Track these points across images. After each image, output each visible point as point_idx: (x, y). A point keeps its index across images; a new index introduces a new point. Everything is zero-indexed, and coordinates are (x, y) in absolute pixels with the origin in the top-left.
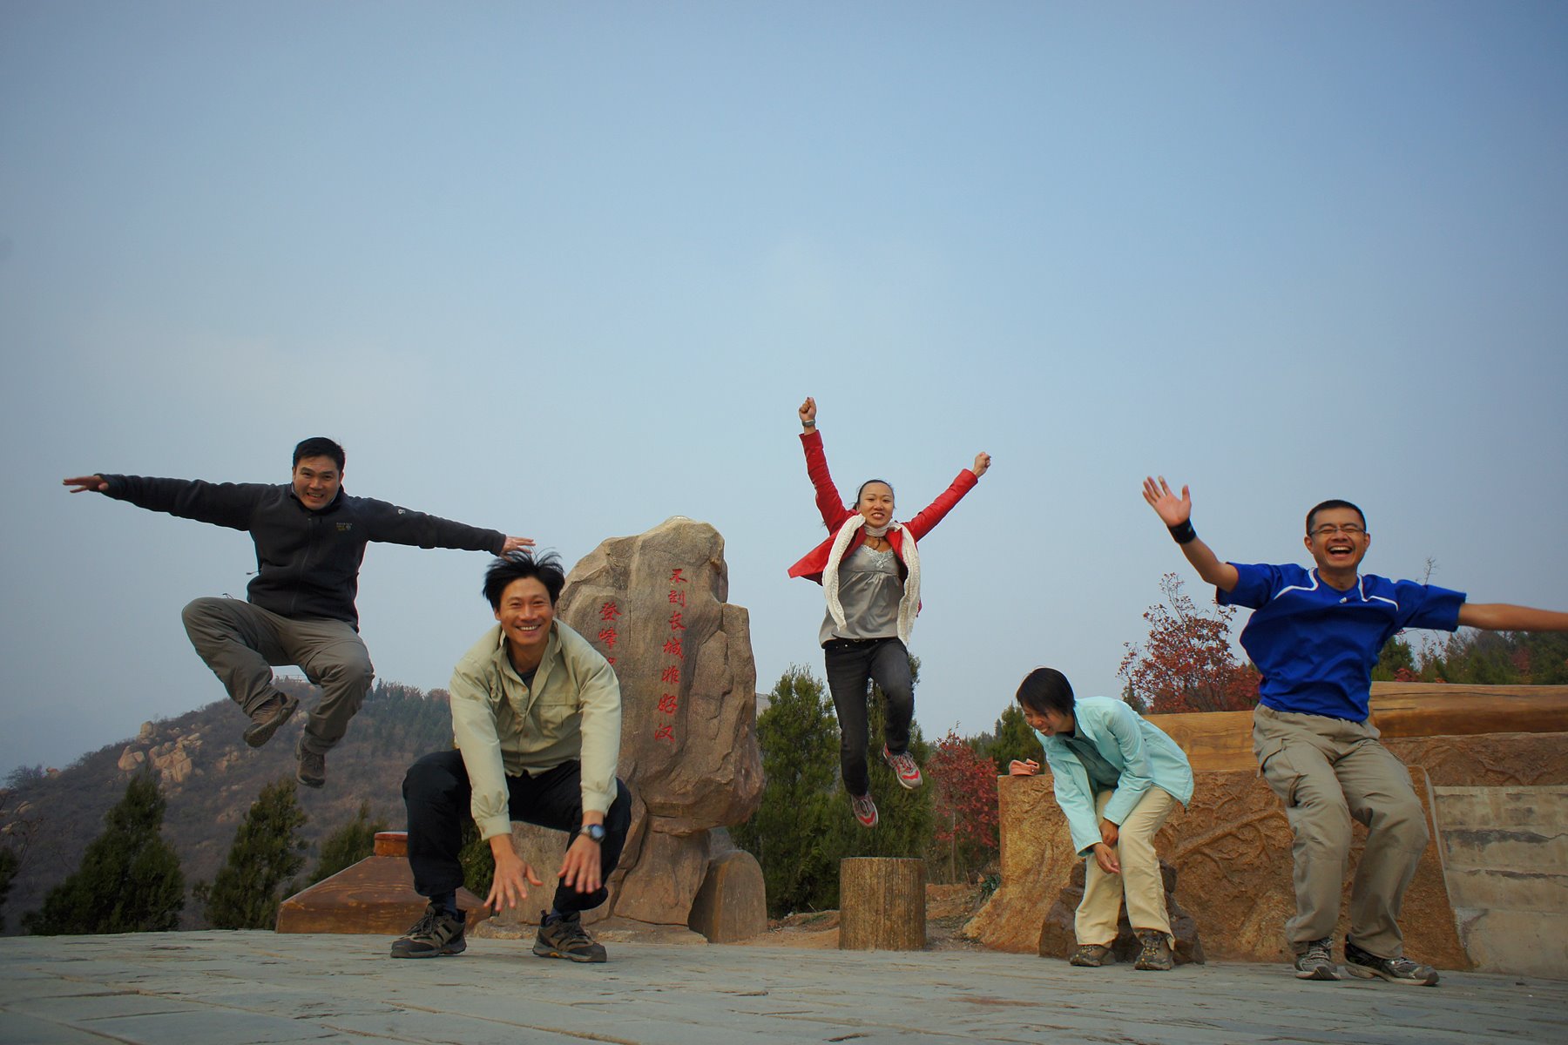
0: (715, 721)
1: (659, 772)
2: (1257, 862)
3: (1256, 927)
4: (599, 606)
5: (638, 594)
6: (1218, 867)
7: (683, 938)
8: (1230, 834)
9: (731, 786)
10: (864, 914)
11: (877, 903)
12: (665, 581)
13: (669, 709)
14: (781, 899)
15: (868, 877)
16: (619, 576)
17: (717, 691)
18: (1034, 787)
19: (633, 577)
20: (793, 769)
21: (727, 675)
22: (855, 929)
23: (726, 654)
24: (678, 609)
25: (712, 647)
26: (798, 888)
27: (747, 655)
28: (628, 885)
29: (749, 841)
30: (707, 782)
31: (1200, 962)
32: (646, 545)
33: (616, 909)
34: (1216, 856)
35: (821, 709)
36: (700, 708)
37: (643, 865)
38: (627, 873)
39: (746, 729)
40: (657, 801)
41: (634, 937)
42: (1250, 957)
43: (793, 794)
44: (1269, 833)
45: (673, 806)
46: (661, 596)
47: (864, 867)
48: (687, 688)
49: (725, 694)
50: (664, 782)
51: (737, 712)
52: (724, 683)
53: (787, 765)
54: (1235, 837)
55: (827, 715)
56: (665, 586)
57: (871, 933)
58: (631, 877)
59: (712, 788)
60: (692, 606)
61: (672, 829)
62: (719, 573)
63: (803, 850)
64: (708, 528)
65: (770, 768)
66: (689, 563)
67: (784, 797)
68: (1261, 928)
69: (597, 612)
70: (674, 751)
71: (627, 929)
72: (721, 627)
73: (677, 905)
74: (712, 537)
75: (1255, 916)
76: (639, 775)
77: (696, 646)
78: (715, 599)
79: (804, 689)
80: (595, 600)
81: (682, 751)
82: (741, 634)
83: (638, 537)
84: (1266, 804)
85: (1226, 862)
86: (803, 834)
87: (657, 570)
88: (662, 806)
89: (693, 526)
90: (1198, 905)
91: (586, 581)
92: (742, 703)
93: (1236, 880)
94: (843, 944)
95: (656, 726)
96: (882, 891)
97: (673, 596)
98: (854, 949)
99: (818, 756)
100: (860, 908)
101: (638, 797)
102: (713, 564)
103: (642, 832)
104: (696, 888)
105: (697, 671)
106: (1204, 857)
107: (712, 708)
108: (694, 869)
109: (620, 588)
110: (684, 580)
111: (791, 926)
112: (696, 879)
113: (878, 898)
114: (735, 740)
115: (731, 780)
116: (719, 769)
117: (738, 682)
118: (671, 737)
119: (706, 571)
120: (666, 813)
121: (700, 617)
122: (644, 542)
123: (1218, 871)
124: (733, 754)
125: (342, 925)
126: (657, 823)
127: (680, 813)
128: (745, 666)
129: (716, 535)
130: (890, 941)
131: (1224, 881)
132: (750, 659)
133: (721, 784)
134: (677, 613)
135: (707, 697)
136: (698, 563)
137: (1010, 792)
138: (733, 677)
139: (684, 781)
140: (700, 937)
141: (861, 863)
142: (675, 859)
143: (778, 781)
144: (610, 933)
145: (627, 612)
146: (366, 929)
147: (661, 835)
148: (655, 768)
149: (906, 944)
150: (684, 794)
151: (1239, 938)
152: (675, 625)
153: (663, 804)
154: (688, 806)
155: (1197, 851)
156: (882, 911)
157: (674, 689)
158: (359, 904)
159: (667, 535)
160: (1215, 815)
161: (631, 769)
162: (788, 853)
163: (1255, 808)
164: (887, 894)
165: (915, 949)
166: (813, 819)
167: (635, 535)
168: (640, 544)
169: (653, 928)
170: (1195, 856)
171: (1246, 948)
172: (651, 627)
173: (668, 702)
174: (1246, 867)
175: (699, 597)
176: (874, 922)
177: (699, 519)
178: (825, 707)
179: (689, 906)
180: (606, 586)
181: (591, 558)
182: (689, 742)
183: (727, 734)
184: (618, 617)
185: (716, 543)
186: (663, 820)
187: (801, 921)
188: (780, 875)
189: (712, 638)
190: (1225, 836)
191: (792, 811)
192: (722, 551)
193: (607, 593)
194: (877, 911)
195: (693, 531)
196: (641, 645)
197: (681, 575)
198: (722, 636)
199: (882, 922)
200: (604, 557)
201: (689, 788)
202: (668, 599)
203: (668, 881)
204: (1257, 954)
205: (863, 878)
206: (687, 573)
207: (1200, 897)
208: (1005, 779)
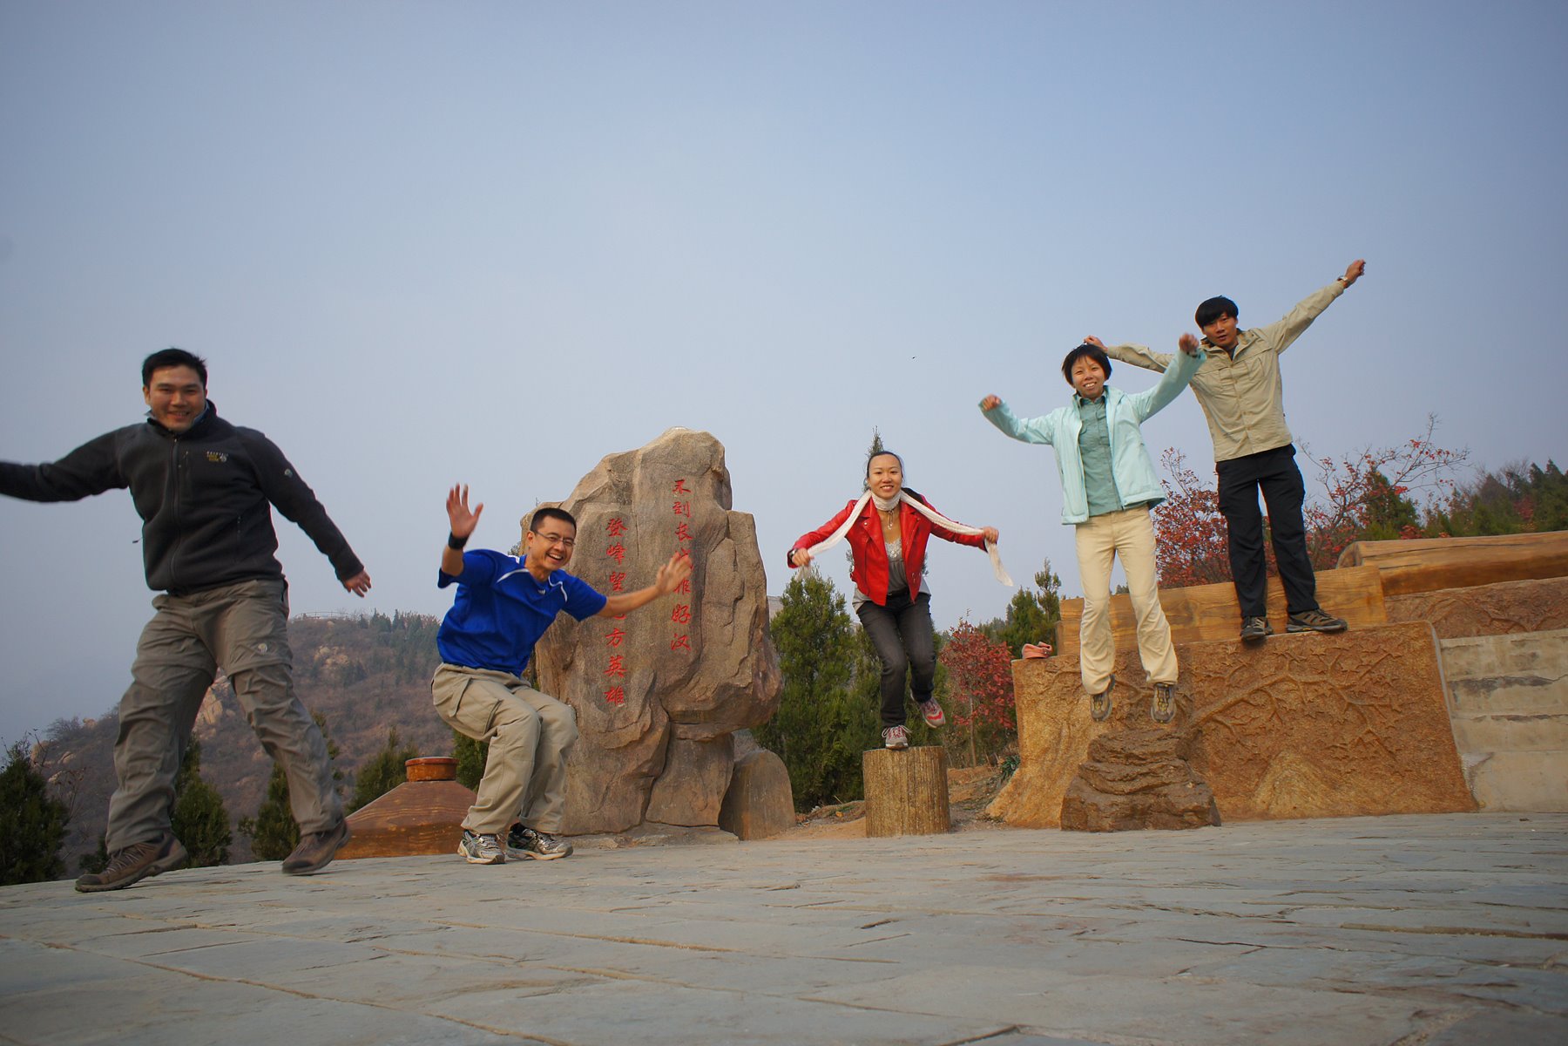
0: (729, 627)
1: (680, 680)
2: (1269, 725)
3: (1271, 787)
4: (605, 522)
5: (643, 508)
6: (1232, 732)
7: (715, 837)
8: (1242, 700)
9: (750, 689)
10: (888, 802)
11: (901, 792)
12: (668, 493)
13: (683, 619)
14: (807, 794)
15: (890, 768)
16: (623, 492)
17: (729, 598)
18: (1048, 668)
19: (636, 491)
20: (810, 668)
21: (738, 582)
22: (881, 817)
23: (735, 561)
24: (684, 520)
25: (720, 556)
26: (823, 782)
27: (756, 560)
28: (657, 791)
29: (772, 741)
30: (725, 687)
31: (1217, 823)
32: (647, 459)
33: (648, 816)
34: (1229, 723)
35: (833, 607)
36: (714, 616)
37: (669, 772)
38: (655, 780)
39: (761, 632)
40: (679, 709)
41: (667, 841)
42: (1265, 816)
43: (811, 692)
44: (1280, 697)
45: (695, 713)
46: (666, 508)
47: (886, 757)
48: (699, 596)
49: (737, 600)
50: (684, 690)
51: (751, 617)
52: (735, 591)
53: (803, 666)
54: (1247, 702)
55: (839, 613)
56: (669, 498)
57: (897, 820)
58: (659, 784)
59: (732, 692)
60: (698, 515)
61: (695, 736)
62: (722, 482)
63: (825, 744)
64: (707, 436)
65: (787, 668)
66: (691, 474)
67: (803, 695)
68: (1275, 788)
69: (603, 529)
70: (691, 660)
71: (659, 833)
72: (728, 534)
73: (706, 807)
74: (712, 445)
75: (1268, 776)
76: (659, 685)
77: (704, 555)
78: (720, 507)
79: (814, 589)
80: (600, 517)
81: (699, 659)
82: (749, 540)
83: (637, 450)
84: (1276, 668)
85: (1238, 727)
86: (824, 730)
87: (659, 483)
88: (684, 714)
89: (692, 436)
90: (1213, 770)
91: (590, 499)
92: (754, 608)
93: (1250, 744)
94: (870, 832)
95: (672, 638)
96: (904, 780)
97: (677, 508)
98: (881, 836)
99: (833, 654)
100: (885, 798)
101: (660, 707)
102: (715, 472)
103: (667, 740)
104: (723, 790)
105: (707, 580)
106: (1218, 724)
107: (726, 615)
108: (720, 771)
109: (624, 503)
110: (687, 490)
111: (819, 818)
112: (722, 781)
113: (902, 786)
114: (750, 645)
115: (750, 683)
116: (736, 674)
117: (748, 588)
118: (687, 646)
119: (709, 480)
120: (687, 720)
121: (706, 526)
122: (644, 455)
123: (1231, 736)
124: (749, 658)
125: (384, 849)
126: (681, 730)
127: (702, 720)
128: (755, 571)
129: (716, 443)
130: (916, 827)
131: (1238, 745)
132: (760, 563)
133: (740, 688)
134: (683, 524)
135: (720, 604)
136: (701, 472)
137: (1024, 675)
138: (744, 583)
139: (703, 690)
140: (732, 836)
141: (883, 755)
142: (701, 764)
143: (795, 680)
144: (644, 839)
145: (633, 527)
146: (407, 851)
147: (685, 742)
148: (674, 678)
149: (932, 827)
150: (704, 700)
151: (1254, 799)
152: (682, 536)
153: (684, 712)
154: (709, 711)
155: (1210, 719)
156: (906, 796)
157: (686, 600)
158: (398, 828)
159: (666, 447)
160: (1227, 683)
161: (651, 680)
162: (811, 749)
163: (1266, 673)
164: (910, 782)
165: (940, 832)
166: (832, 715)
167: (634, 449)
168: (640, 458)
169: (685, 830)
170: (1208, 724)
171: (1261, 807)
172: (658, 540)
173: (681, 612)
174: (1259, 730)
175: (704, 506)
176: (900, 809)
177: (697, 429)
178: (837, 605)
179: (718, 807)
180: (610, 503)
181: (593, 476)
182: (705, 650)
183: (742, 640)
184: (624, 532)
185: (716, 451)
186: (686, 727)
187: (828, 813)
188: (804, 771)
189: (720, 546)
190: (1236, 703)
191: (812, 708)
192: (723, 458)
193: (612, 509)
194: (901, 798)
195: (692, 440)
196: (650, 557)
197: (684, 486)
198: (730, 543)
199: (907, 808)
200: (605, 473)
201: (709, 694)
202: (672, 511)
203: (696, 785)
204: (1272, 812)
205: (886, 768)
206: (690, 483)
207: (1215, 763)
208: (1018, 663)
